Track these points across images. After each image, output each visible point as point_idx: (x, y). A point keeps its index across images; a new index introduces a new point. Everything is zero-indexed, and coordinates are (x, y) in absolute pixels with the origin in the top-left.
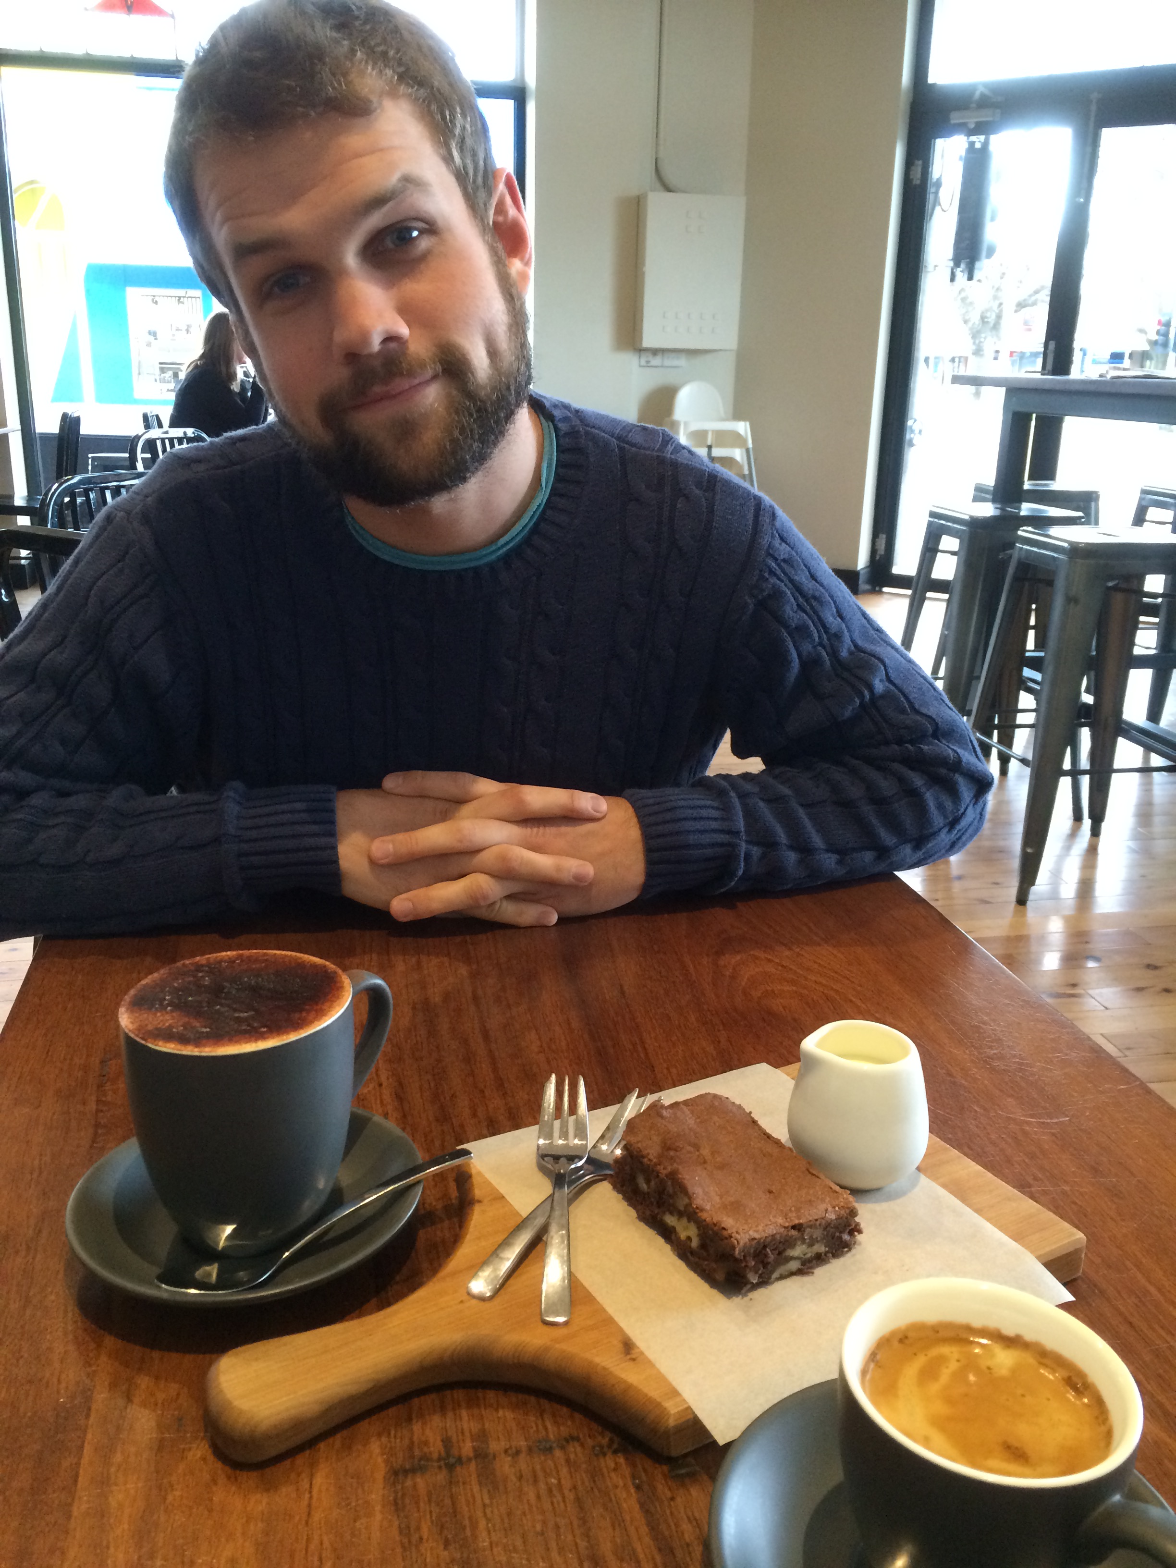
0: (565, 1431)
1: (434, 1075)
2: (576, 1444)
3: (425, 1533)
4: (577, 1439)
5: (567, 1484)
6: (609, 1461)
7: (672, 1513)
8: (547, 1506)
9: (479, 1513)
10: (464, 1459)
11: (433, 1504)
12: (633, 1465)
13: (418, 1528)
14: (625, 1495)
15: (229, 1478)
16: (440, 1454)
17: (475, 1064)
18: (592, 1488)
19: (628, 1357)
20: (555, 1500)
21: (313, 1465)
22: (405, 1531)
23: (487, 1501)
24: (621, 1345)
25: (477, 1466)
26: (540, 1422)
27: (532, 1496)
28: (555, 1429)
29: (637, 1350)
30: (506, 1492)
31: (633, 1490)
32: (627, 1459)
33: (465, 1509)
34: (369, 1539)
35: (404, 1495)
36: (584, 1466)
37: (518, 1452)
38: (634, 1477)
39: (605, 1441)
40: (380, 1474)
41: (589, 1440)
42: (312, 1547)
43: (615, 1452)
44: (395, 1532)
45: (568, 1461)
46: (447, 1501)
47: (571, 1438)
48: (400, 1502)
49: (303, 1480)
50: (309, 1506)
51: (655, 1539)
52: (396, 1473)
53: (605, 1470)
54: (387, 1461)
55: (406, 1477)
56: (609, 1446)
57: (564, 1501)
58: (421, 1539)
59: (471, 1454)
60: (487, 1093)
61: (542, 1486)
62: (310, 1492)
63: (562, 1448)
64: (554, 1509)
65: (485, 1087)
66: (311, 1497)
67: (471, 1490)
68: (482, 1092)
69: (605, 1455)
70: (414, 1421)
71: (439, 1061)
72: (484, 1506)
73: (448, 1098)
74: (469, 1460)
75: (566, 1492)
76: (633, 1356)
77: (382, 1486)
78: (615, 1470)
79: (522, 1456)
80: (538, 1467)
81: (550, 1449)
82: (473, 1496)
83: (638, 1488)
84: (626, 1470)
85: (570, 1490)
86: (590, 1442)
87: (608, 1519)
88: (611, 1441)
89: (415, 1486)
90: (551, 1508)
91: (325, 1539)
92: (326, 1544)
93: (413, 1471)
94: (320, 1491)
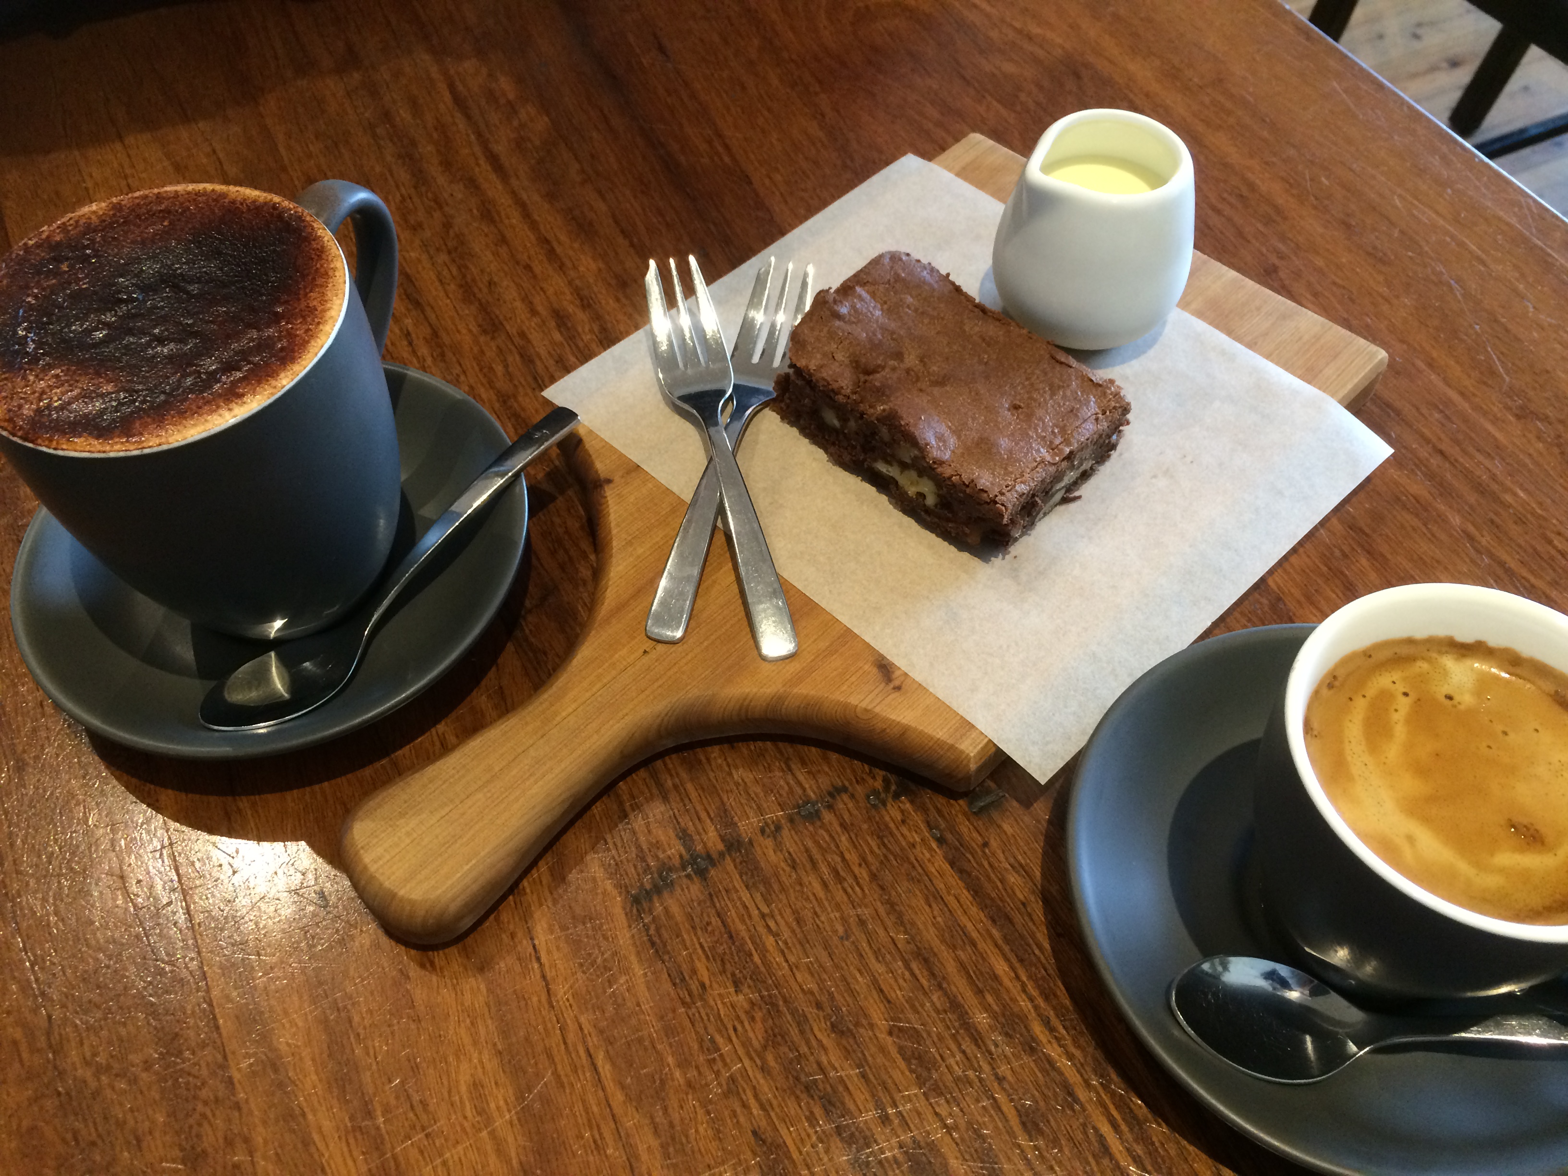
0: (825, 782)
1: (449, 253)
2: (845, 797)
3: (704, 975)
4: (845, 789)
5: (852, 857)
6: (893, 812)
7: (991, 865)
8: (840, 896)
9: (762, 930)
10: (715, 856)
11: (699, 932)
12: (924, 809)
13: (694, 971)
14: (928, 855)
15: (422, 966)
16: (681, 856)
17: (501, 221)
18: (885, 856)
19: (891, 685)
20: (846, 885)
21: (526, 916)
22: (679, 979)
23: (766, 910)
24: (875, 670)
25: (734, 861)
26: (790, 777)
27: (817, 886)
28: (813, 782)
29: (897, 673)
30: (783, 890)
31: (934, 845)
32: (912, 802)
33: (741, 927)
34: (638, 1005)
35: (658, 930)
36: (865, 826)
37: (778, 828)
38: (930, 827)
39: (878, 784)
40: (617, 906)
41: (858, 787)
42: (571, 1037)
43: (896, 796)
44: (667, 986)
45: (843, 825)
46: (715, 921)
47: (836, 791)
48: (656, 939)
49: (521, 942)
50: (544, 977)
51: (983, 907)
52: (636, 900)
53: (892, 825)
54: (618, 886)
55: (651, 900)
56: (887, 788)
57: (858, 884)
58: (703, 986)
59: (721, 847)
60: (538, 269)
61: (824, 869)
62: (538, 959)
63: (830, 807)
64: (849, 896)
65: (529, 258)
66: (541, 965)
67: (740, 899)
68: (528, 268)
69: (884, 804)
70: (632, 816)
71: (447, 225)
72: (763, 916)
73: (485, 290)
74: (722, 855)
75: (856, 870)
76: (897, 683)
77: (626, 924)
78: (903, 822)
79: (785, 832)
80: (810, 844)
81: (817, 815)
82: (745, 907)
83: (941, 841)
84: (917, 818)
85: (860, 865)
86: (860, 790)
87: (918, 893)
88: (886, 780)
89: (666, 910)
90: (845, 898)
91: (583, 1019)
92: (587, 1028)
93: (657, 890)
94: (549, 952)
